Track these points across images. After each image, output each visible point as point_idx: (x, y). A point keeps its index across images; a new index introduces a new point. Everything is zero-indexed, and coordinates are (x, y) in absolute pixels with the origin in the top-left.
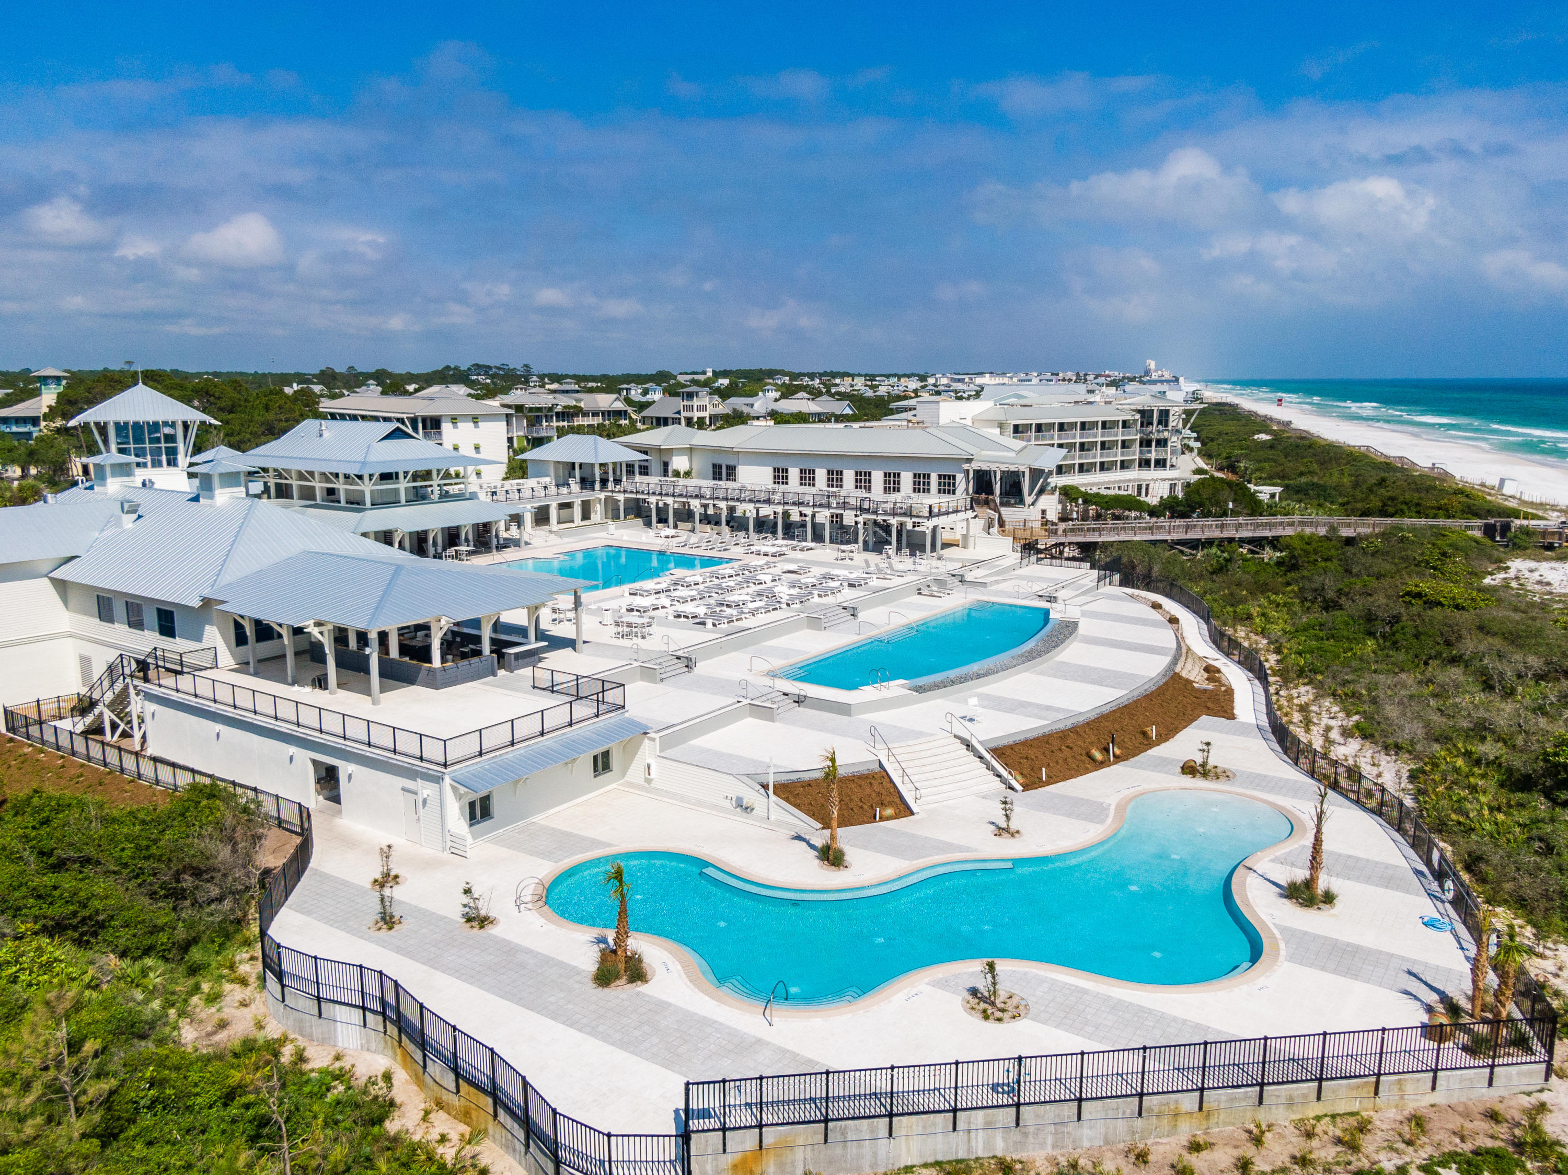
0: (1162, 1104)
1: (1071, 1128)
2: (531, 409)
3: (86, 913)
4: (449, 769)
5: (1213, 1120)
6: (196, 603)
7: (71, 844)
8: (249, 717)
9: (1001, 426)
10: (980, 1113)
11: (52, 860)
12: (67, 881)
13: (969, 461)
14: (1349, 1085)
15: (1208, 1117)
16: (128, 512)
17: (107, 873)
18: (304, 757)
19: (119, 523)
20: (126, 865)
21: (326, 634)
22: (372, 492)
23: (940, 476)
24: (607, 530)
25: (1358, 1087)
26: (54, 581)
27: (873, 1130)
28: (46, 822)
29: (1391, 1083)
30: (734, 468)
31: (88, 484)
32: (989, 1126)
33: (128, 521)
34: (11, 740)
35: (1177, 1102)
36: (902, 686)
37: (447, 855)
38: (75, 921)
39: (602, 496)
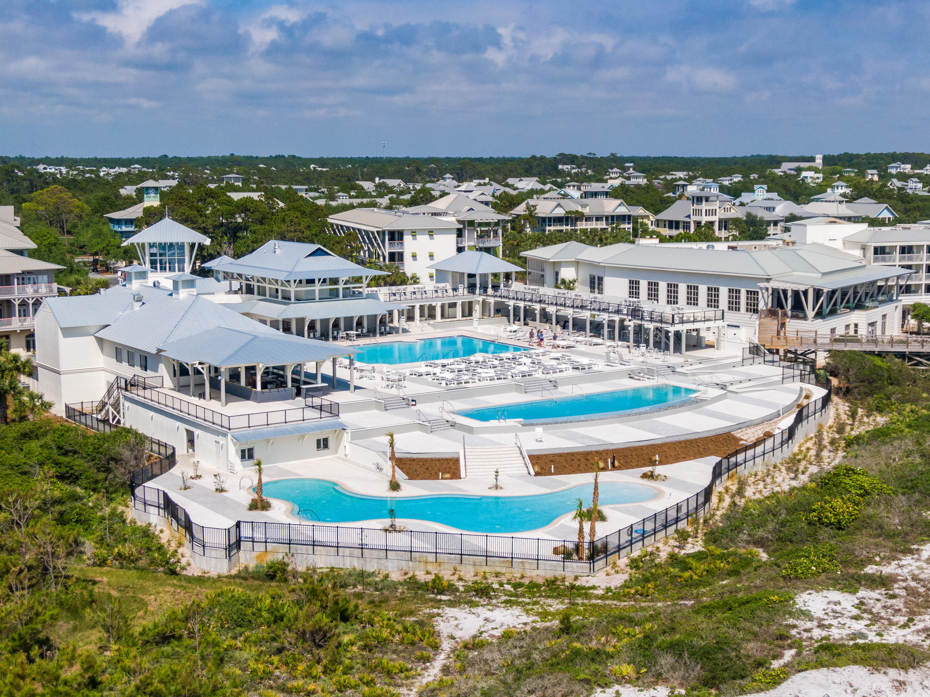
0: (420, 557)
1: (384, 561)
2: (480, 225)
3: (72, 472)
4: (231, 431)
5: (442, 567)
6: (154, 351)
7: (70, 444)
8: (163, 408)
9: (864, 248)
10: (348, 549)
11: (63, 451)
12: (67, 459)
13: (768, 280)
14: (499, 561)
15: (440, 565)
16: (137, 301)
17: (83, 458)
18: (183, 426)
19: (132, 308)
20: (89, 455)
21: (205, 369)
22: (320, 290)
23: (748, 292)
24: (472, 325)
25: (504, 562)
26: (97, 339)
27: (307, 550)
28: (63, 435)
29: (519, 563)
30: (601, 279)
31: (124, 283)
32: (351, 556)
33: (137, 306)
34: (67, 421)
35: (426, 557)
36: (519, 422)
37: (228, 472)
38: (67, 475)
39: (480, 299)
